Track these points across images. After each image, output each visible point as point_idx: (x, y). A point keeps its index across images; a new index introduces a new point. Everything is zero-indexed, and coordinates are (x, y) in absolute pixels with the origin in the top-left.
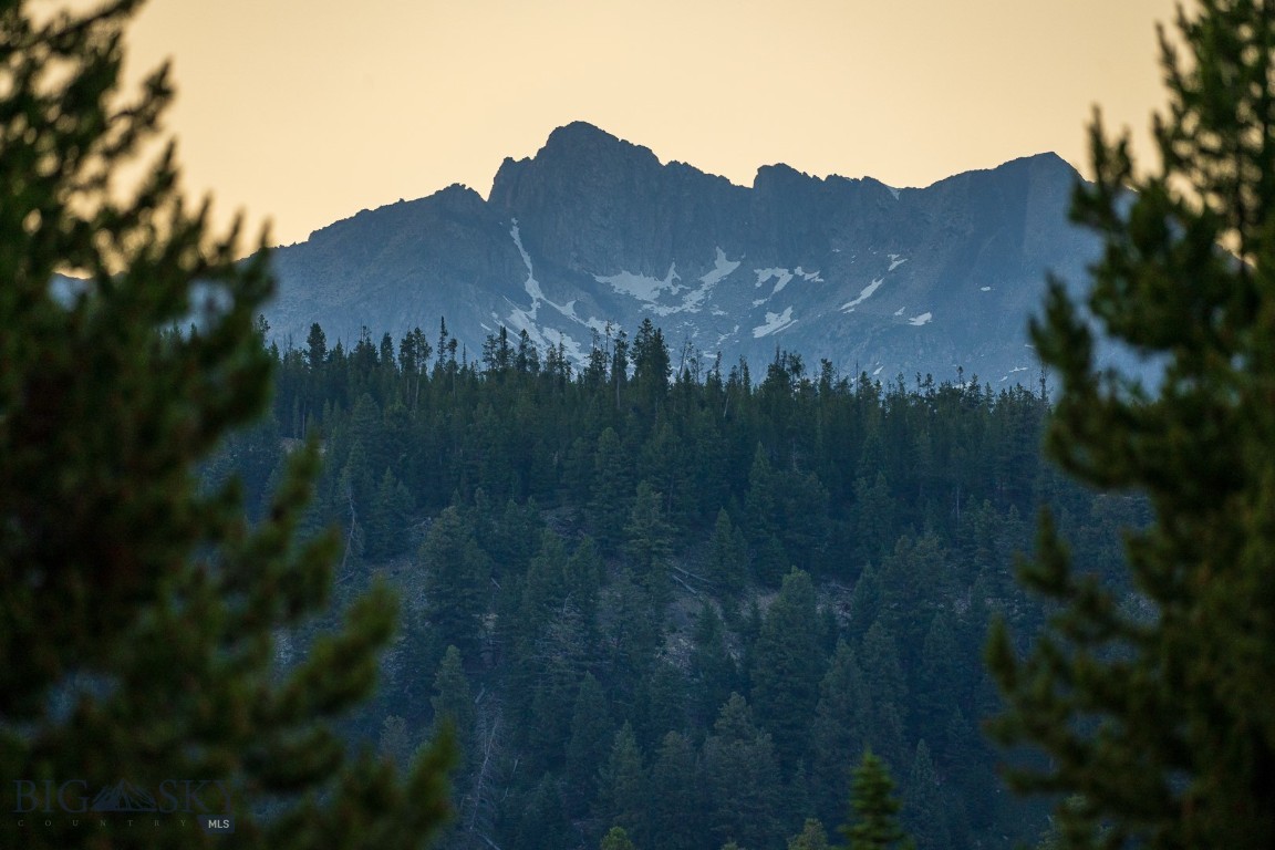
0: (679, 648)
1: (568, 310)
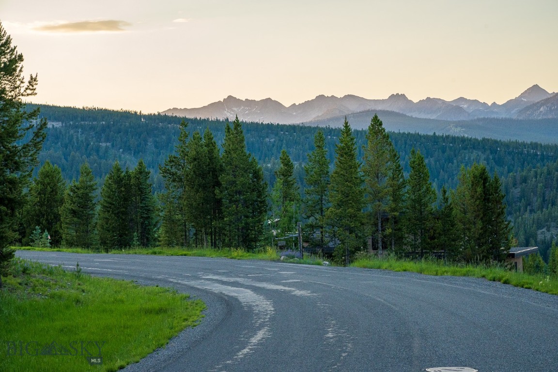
1: (229, 111)
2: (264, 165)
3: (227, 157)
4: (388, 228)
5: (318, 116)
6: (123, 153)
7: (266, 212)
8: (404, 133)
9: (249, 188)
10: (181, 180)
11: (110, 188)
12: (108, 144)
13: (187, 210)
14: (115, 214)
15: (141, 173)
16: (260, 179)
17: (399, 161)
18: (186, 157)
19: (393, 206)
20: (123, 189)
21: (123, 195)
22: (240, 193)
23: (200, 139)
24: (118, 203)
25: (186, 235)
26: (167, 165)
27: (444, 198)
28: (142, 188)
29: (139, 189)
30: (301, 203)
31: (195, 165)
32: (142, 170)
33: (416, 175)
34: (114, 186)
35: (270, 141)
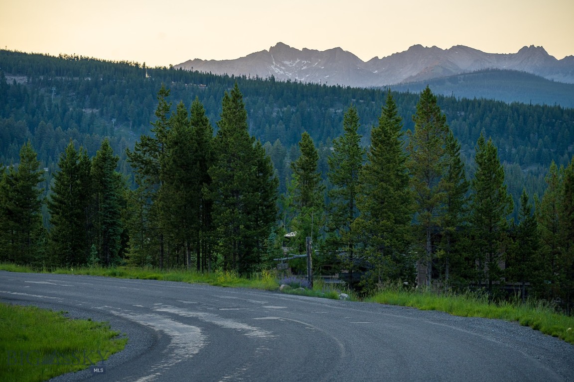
0: (275, 114)
1: (278, 66)
2: (325, 148)
3: (221, 142)
4: (440, 249)
5: (411, 77)
6: (116, 125)
7: (274, 221)
8: (537, 106)
9: (250, 186)
10: (156, 172)
11: (60, 180)
12: (95, 111)
13: (163, 215)
14: (66, 217)
15: (104, 159)
16: (267, 173)
17: (459, 154)
18: (164, 139)
19: (448, 217)
20: (78, 182)
21: (79, 190)
22: (236, 192)
23: (185, 114)
24: (71, 202)
25: (162, 251)
26: (139, 150)
27: (525, 209)
28: (105, 181)
29: (101, 182)
30: (321, 209)
31: (176, 152)
32: (107, 156)
33: (484, 175)
34: (66, 177)
35: (336, 113)
